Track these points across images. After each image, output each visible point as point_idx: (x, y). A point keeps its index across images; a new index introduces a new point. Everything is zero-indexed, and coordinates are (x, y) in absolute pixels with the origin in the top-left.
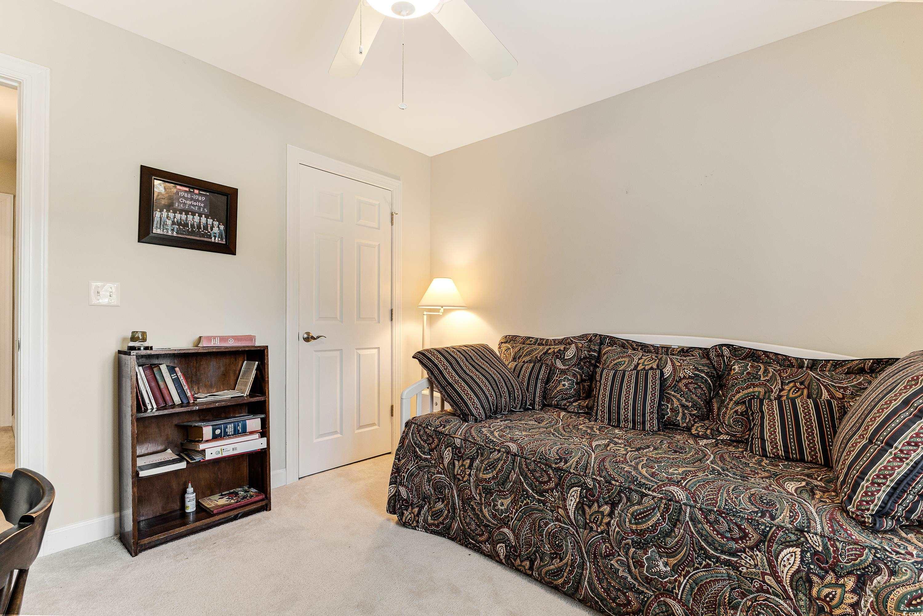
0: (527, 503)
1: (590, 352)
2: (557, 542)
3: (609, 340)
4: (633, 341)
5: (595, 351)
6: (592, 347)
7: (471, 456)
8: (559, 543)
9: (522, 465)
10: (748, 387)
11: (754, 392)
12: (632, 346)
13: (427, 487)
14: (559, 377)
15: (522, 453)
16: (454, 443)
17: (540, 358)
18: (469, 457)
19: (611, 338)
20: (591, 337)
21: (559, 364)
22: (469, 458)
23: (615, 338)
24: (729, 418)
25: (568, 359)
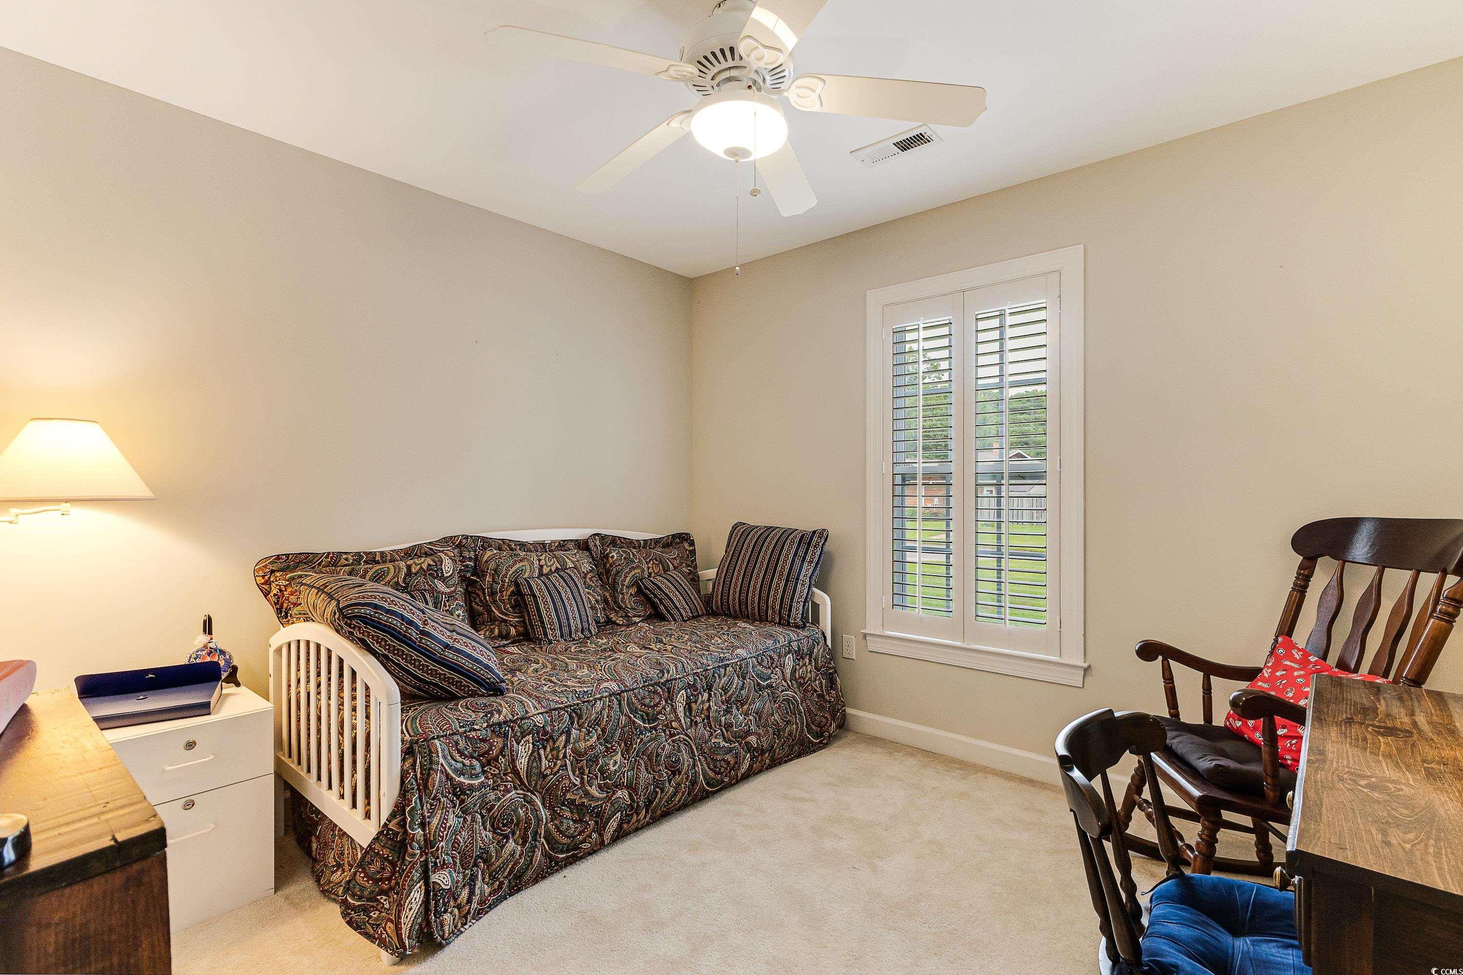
0: (642, 740)
1: (464, 562)
2: (674, 759)
3: (480, 542)
4: (510, 540)
5: (470, 559)
6: (466, 554)
7: (565, 728)
8: (675, 759)
9: (631, 699)
10: (630, 571)
11: (636, 574)
12: (509, 546)
13: (484, 833)
14: (449, 606)
15: (626, 686)
16: (535, 725)
17: (404, 582)
18: (563, 730)
19: (484, 539)
20: (461, 541)
21: (441, 586)
22: (564, 733)
23: (487, 538)
24: (629, 602)
25: (450, 576)
